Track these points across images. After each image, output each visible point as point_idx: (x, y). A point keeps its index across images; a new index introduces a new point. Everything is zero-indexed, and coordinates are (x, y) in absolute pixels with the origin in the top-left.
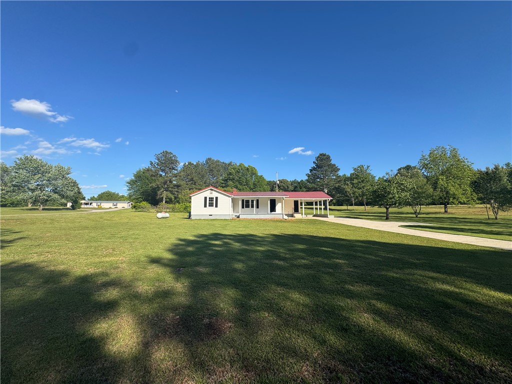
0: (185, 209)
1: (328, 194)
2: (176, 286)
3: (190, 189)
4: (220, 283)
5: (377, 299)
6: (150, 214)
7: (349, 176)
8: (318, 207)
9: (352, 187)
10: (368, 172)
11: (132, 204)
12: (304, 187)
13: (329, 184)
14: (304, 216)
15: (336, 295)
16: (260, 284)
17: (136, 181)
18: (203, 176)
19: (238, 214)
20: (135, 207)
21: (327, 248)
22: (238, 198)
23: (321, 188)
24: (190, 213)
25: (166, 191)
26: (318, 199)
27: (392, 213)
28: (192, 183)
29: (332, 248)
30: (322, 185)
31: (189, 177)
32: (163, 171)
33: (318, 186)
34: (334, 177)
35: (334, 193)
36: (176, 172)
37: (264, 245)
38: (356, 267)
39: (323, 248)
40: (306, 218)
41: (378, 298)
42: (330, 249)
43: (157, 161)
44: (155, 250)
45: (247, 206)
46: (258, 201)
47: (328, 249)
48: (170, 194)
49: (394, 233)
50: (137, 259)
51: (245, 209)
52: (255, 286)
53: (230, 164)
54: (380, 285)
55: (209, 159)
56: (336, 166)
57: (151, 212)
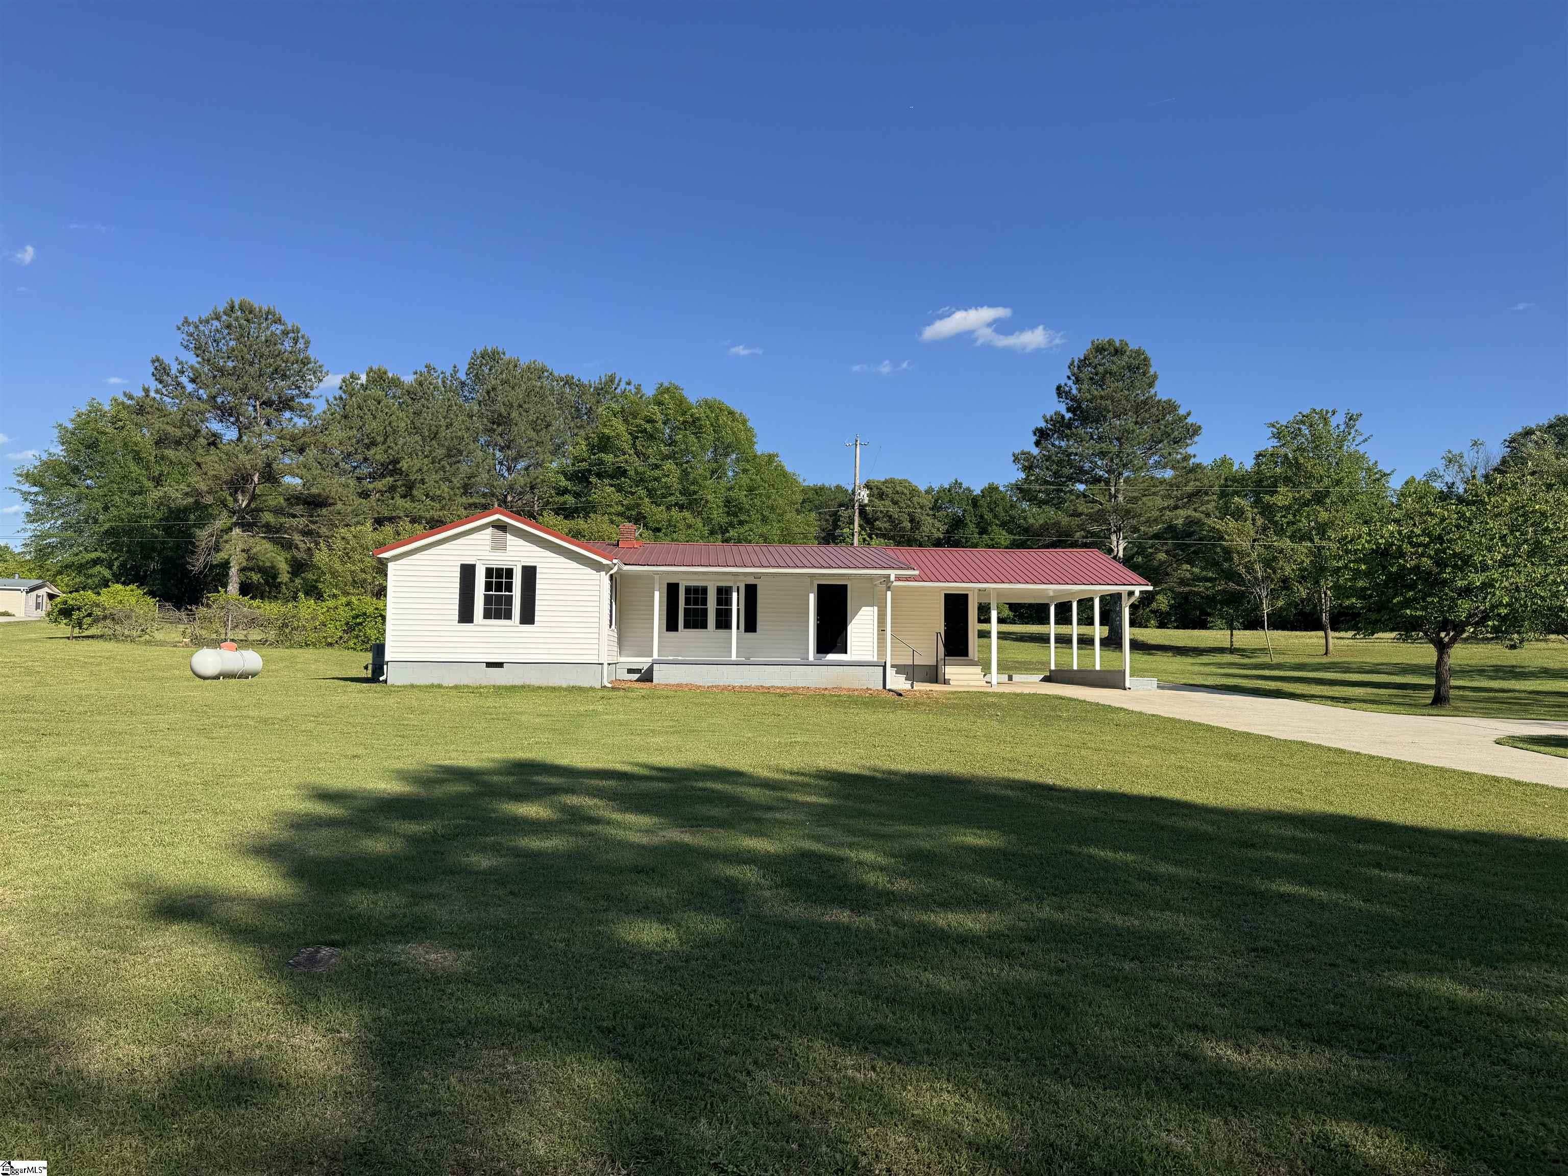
0: (350, 628)
1: (1127, 561)
2: (296, 1041)
3: (379, 522)
4: (535, 1030)
5: (1367, 1118)
6: (154, 652)
7: (1249, 464)
8: (1075, 630)
9: (1265, 529)
10: (1349, 447)
11: (51, 597)
12: (1003, 525)
13: (1137, 507)
14: (994, 676)
15: (1150, 1096)
16: (750, 1032)
17: (76, 470)
18: (454, 453)
19: (642, 662)
20: (66, 612)
21: (1115, 849)
22: (650, 577)
23: (1095, 528)
24: (379, 650)
25: (246, 526)
26: (1075, 590)
27: (1465, 672)
28: (392, 489)
29: (1141, 851)
30: (1100, 517)
31: (378, 454)
32: (226, 413)
33: (1077, 521)
34: (1168, 474)
35: (1162, 556)
36: (301, 422)
37: (782, 823)
38: (1265, 950)
39: (1093, 851)
40: (1007, 689)
41: (1371, 1111)
42: (1130, 857)
43: (192, 359)
44: (182, 851)
45: (696, 621)
46: (751, 592)
47: (1120, 855)
48: (268, 546)
49: (1470, 775)
50: (78, 899)
51: (684, 634)
52: (725, 1043)
53: (603, 390)
54: (1382, 1048)
55: (491, 357)
56: (1182, 412)
57: (162, 644)
